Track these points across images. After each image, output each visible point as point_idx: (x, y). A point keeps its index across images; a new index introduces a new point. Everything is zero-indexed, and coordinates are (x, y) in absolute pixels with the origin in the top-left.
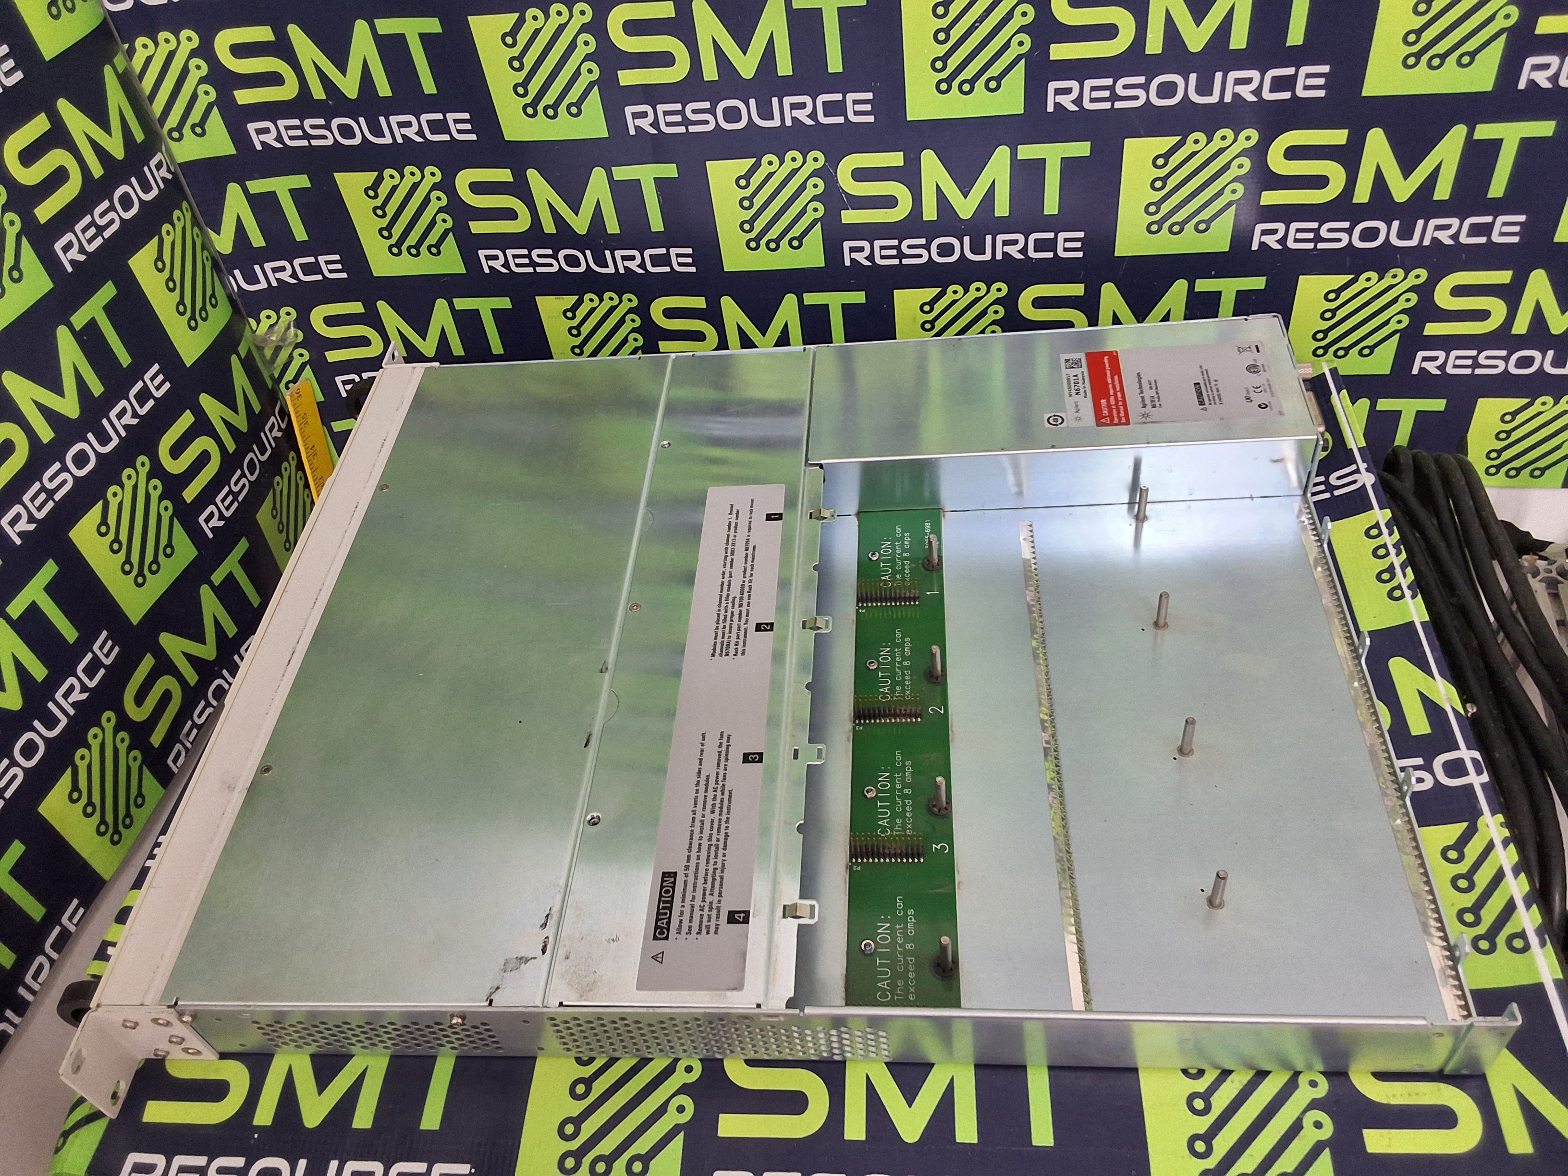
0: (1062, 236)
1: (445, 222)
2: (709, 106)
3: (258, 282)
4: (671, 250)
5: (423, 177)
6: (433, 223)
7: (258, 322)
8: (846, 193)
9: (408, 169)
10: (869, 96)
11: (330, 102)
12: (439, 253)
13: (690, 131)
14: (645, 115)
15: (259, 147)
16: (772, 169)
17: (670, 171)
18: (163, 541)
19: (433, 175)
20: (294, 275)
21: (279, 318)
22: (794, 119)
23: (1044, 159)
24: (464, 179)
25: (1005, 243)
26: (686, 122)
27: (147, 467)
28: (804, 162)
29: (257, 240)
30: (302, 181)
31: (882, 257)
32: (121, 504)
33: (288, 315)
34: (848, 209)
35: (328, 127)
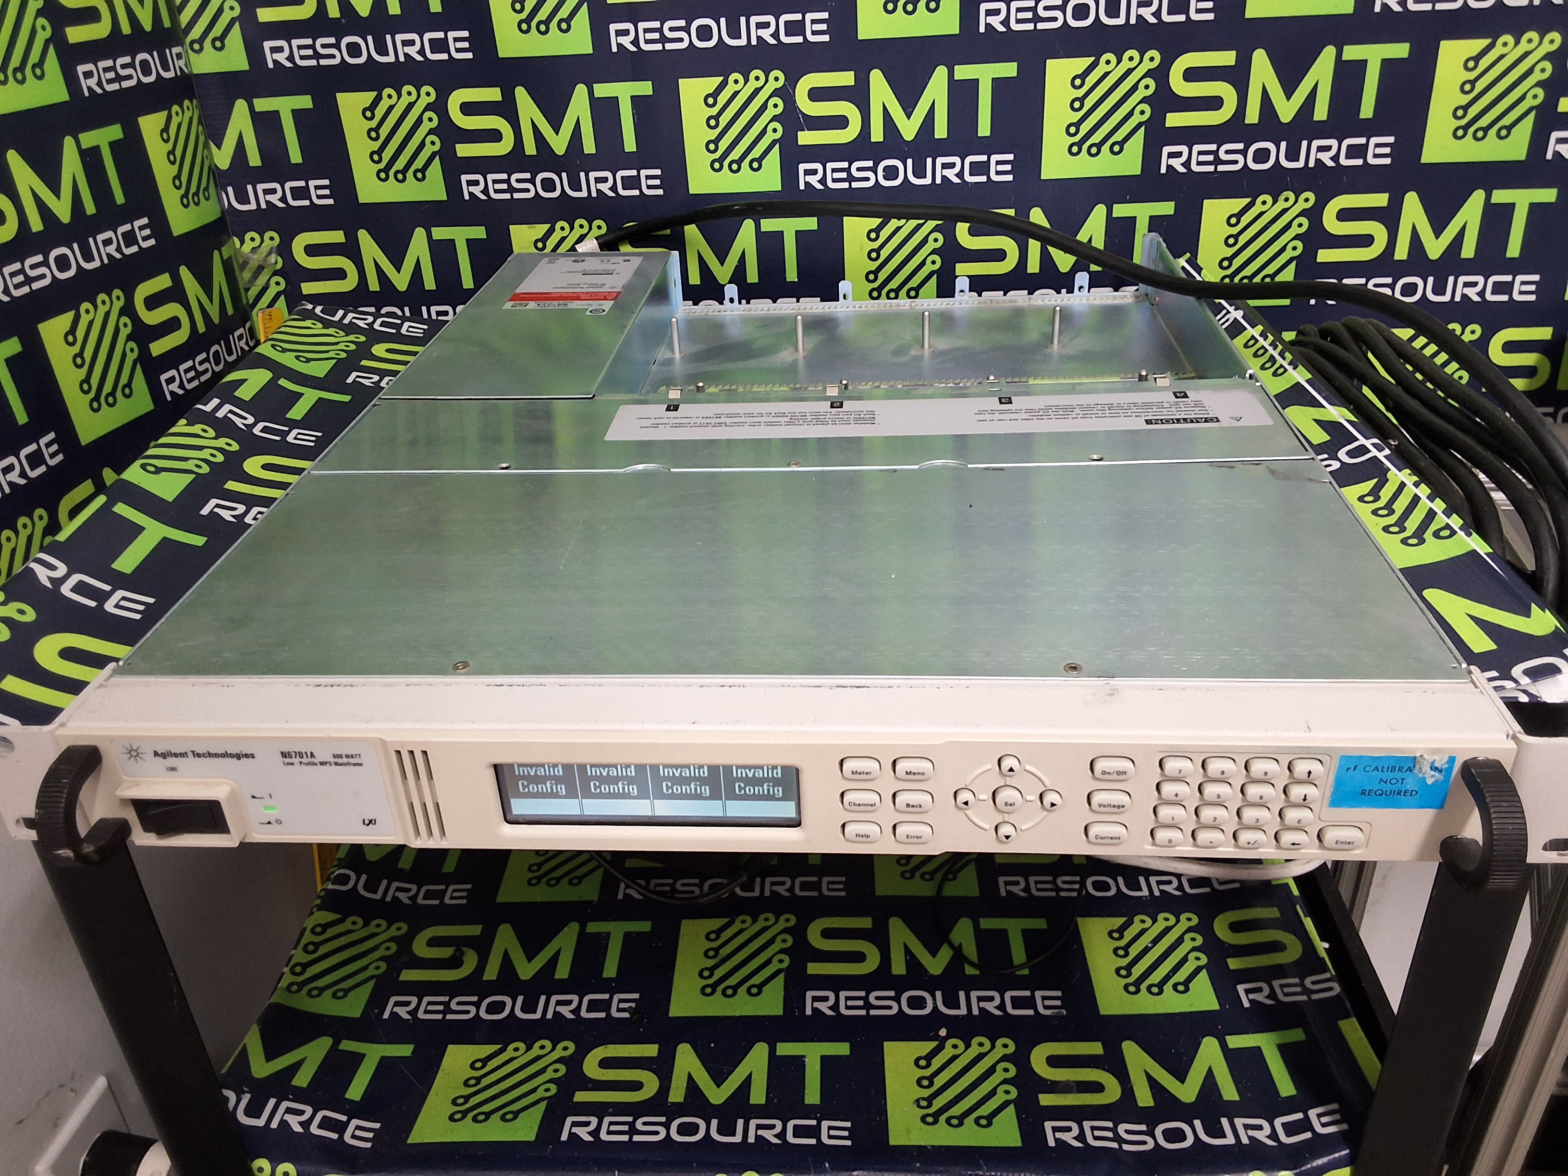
0: (994, 158)
1: (434, 145)
2: (684, 25)
3: (248, 202)
4: (642, 171)
5: (419, 96)
6: (422, 145)
7: (242, 242)
8: (803, 113)
9: (406, 88)
10: (825, 15)
11: (343, 20)
12: (424, 178)
13: (667, 48)
14: (627, 32)
15: (271, 65)
16: (738, 87)
17: (645, 88)
18: (124, 380)
19: (428, 94)
20: (283, 199)
21: (262, 241)
22: (759, 38)
23: (978, 80)
24: (458, 98)
25: (944, 166)
26: (664, 40)
27: (121, 303)
28: (767, 81)
29: (254, 159)
30: (305, 102)
31: (834, 180)
32: (91, 323)
33: (271, 239)
34: (804, 130)
35: (337, 46)
